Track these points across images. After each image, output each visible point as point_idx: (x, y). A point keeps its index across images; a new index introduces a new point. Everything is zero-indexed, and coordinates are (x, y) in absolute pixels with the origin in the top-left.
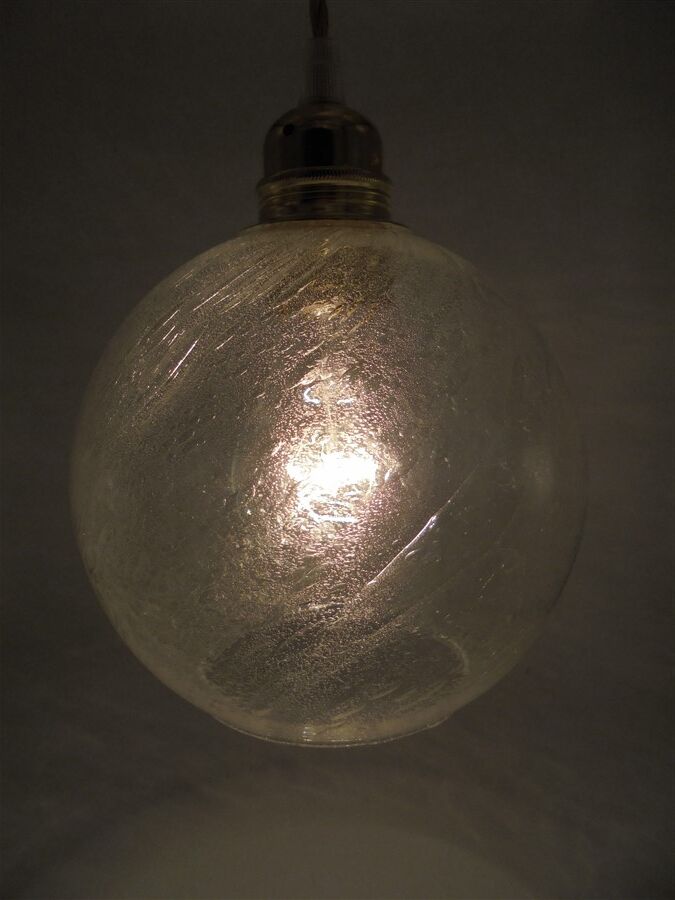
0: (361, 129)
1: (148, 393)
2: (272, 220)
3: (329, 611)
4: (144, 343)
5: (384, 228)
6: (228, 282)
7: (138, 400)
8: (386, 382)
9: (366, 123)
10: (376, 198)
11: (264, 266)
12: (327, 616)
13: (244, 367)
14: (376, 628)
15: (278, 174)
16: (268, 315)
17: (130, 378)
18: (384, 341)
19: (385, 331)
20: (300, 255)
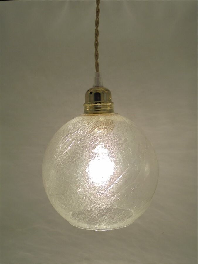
0: (106, 92)
1: (64, 151)
2: (87, 113)
3: (101, 194)
4: (62, 141)
5: (112, 115)
6: (80, 128)
7: (62, 153)
8: (112, 149)
9: (107, 90)
10: (110, 107)
11: (87, 125)
12: (101, 195)
13: (84, 146)
14: (111, 198)
15: (89, 103)
16: (88, 136)
17: (59, 148)
18: (111, 141)
19: (111, 139)
20: (94, 123)
